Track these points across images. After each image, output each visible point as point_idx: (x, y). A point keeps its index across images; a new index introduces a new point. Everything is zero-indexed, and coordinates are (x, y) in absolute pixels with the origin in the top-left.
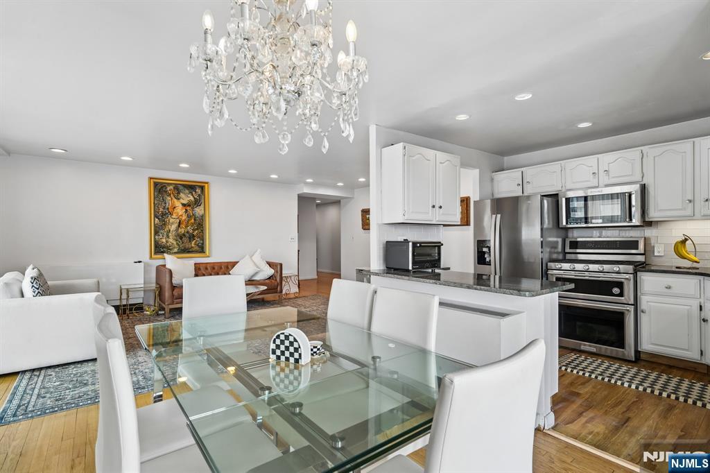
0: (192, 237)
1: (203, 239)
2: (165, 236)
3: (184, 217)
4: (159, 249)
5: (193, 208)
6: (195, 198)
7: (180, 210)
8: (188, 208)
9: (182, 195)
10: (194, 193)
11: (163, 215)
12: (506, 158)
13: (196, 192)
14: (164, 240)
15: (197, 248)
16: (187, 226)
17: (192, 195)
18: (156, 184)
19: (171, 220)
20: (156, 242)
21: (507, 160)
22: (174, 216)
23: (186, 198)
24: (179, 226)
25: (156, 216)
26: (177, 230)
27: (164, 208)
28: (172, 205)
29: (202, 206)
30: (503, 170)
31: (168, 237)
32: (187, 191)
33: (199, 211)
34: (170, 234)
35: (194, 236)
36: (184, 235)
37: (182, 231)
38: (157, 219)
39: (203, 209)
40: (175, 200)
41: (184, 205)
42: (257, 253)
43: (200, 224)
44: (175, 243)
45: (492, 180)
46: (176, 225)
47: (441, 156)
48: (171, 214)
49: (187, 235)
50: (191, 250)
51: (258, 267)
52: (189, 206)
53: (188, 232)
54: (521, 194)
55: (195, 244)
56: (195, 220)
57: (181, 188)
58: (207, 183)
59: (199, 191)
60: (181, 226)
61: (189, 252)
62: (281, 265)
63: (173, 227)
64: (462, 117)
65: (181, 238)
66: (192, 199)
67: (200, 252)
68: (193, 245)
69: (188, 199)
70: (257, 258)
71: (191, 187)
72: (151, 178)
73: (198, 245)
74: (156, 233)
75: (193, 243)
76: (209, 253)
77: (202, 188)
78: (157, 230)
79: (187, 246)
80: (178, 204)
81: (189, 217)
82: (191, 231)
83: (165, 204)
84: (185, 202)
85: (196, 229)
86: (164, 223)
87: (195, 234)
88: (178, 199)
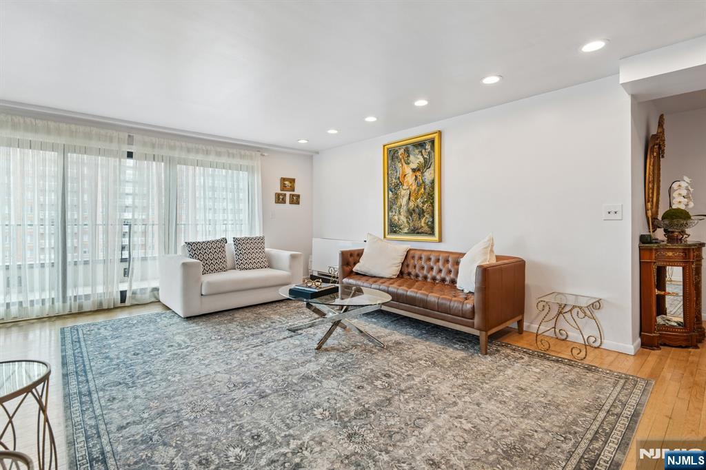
0: (421, 213)
1: (432, 215)
2: (397, 211)
3: (414, 187)
4: (392, 228)
5: (423, 173)
6: (424, 158)
7: (410, 179)
8: (418, 174)
9: (412, 158)
10: (423, 151)
11: (396, 186)
13: (425, 149)
14: (396, 218)
15: (426, 229)
16: (416, 199)
17: (422, 155)
18: (389, 151)
19: (403, 192)
20: (389, 220)
22: (405, 187)
23: (416, 160)
24: (409, 199)
25: (390, 189)
26: (408, 203)
27: (396, 178)
28: (403, 172)
29: (432, 168)
31: (400, 213)
32: (417, 151)
33: (428, 176)
34: (402, 210)
35: (423, 211)
36: (414, 211)
37: (412, 205)
38: (390, 192)
39: (432, 172)
40: (405, 165)
41: (414, 170)
43: (430, 194)
44: (405, 221)
46: (407, 198)
48: (402, 185)
49: (417, 210)
50: (420, 231)
52: (419, 170)
53: (417, 206)
55: (425, 223)
56: (425, 189)
57: (411, 148)
58: (439, 132)
59: (428, 147)
60: (411, 198)
61: (419, 233)
63: (404, 201)
65: (411, 215)
66: (422, 159)
67: (430, 234)
68: (423, 225)
69: (418, 161)
71: (420, 145)
72: (385, 145)
73: (428, 225)
74: (390, 209)
75: (423, 220)
77: (433, 142)
78: (391, 205)
79: (418, 224)
80: (408, 171)
81: (419, 185)
82: (421, 205)
83: (397, 172)
84: (414, 166)
85: (426, 201)
86: (396, 196)
87: (424, 208)
88: (408, 164)
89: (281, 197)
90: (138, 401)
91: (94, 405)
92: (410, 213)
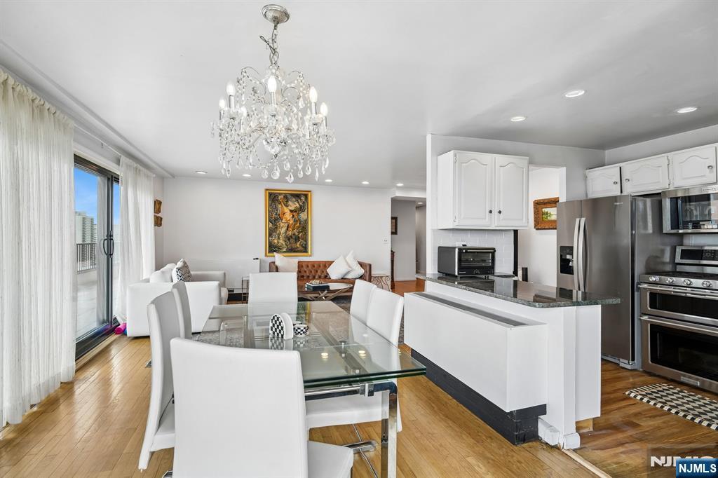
0: (297, 239)
1: (306, 241)
2: (277, 237)
3: (292, 222)
4: (272, 248)
5: (298, 214)
6: (300, 205)
7: (288, 216)
8: (295, 214)
9: (290, 203)
10: (299, 200)
11: (276, 220)
12: (607, 152)
13: (301, 200)
14: (276, 241)
15: (301, 248)
16: (293, 230)
17: (298, 202)
18: (270, 194)
19: (282, 224)
20: (270, 243)
21: (609, 154)
22: (283, 221)
23: (294, 205)
24: (287, 229)
25: (270, 221)
26: (286, 232)
27: (276, 214)
28: (282, 211)
29: (306, 211)
30: (603, 165)
31: (279, 238)
32: (294, 199)
33: (303, 216)
34: (281, 236)
35: (299, 238)
36: (291, 237)
37: (290, 233)
38: (270, 224)
39: (306, 214)
40: (285, 207)
41: (291, 211)
42: (350, 254)
43: (304, 227)
44: (284, 243)
45: (586, 178)
46: (286, 228)
47: (500, 159)
48: (282, 219)
49: (294, 237)
50: (296, 250)
51: (350, 267)
52: (296, 212)
53: (294, 234)
54: (619, 194)
55: (300, 245)
56: (300, 224)
57: (289, 197)
58: (310, 191)
59: (303, 198)
60: (289, 229)
61: (295, 252)
62: (370, 265)
63: (283, 230)
64: (518, 119)
65: (289, 239)
66: (298, 205)
67: (304, 252)
68: (298, 246)
70: (350, 258)
71: (297, 196)
72: (266, 190)
73: (302, 246)
74: (270, 235)
75: (298, 243)
76: (311, 252)
77: (306, 196)
78: (271, 232)
79: (294, 246)
80: (286, 210)
81: (295, 221)
82: (297, 234)
83: (277, 210)
84: (292, 208)
85: (301, 232)
86: (276, 227)
87: (300, 236)
88: (287, 206)
92: (288, 238)
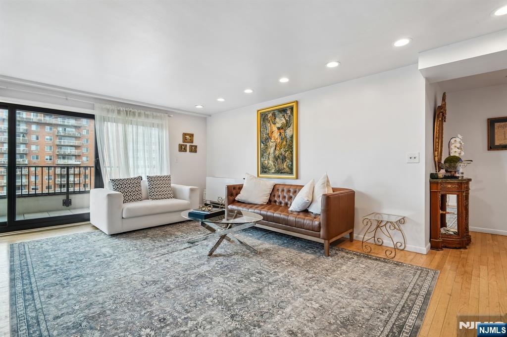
0: (284, 159)
1: (292, 160)
2: (267, 158)
3: (279, 140)
4: (263, 169)
5: (285, 130)
6: (286, 120)
7: (276, 134)
8: (282, 131)
9: (277, 120)
10: (285, 115)
11: (266, 139)
13: (287, 114)
14: (266, 162)
15: (287, 170)
16: (280, 149)
17: (285, 118)
18: (262, 114)
19: (271, 144)
20: (261, 164)
22: (272, 141)
23: (280, 121)
25: (262, 142)
26: (274, 152)
27: (266, 134)
28: (271, 130)
29: (291, 127)
31: (269, 159)
32: (281, 115)
33: (289, 132)
34: (270, 157)
35: (285, 157)
36: (279, 157)
37: (277, 153)
38: (262, 144)
39: (292, 130)
40: (273, 125)
41: (279, 128)
43: (290, 145)
44: (272, 164)
46: (274, 148)
48: (271, 139)
49: (281, 157)
50: (283, 171)
52: (282, 128)
53: (281, 154)
56: (286, 142)
57: (277, 113)
58: (296, 102)
59: (289, 112)
60: (277, 148)
61: (282, 173)
63: (272, 150)
65: (277, 160)
66: (284, 121)
67: (290, 173)
68: (285, 167)
69: (282, 122)
71: (283, 111)
72: (259, 110)
73: (288, 167)
74: (262, 156)
75: (285, 164)
77: (292, 108)
78: (263, 153)
79: (281, 167)
80: (275, 128)
81: (282, 139)
82: (283, 153)
83: (267, 130)
84: (279, 125)
85: (287, 150)
86: (267, 147)
87: (286, 155)
88: (275, 124)
89: (183, 147)
90: (71, 297)
91: (36, 301)
92: (276, 158)
